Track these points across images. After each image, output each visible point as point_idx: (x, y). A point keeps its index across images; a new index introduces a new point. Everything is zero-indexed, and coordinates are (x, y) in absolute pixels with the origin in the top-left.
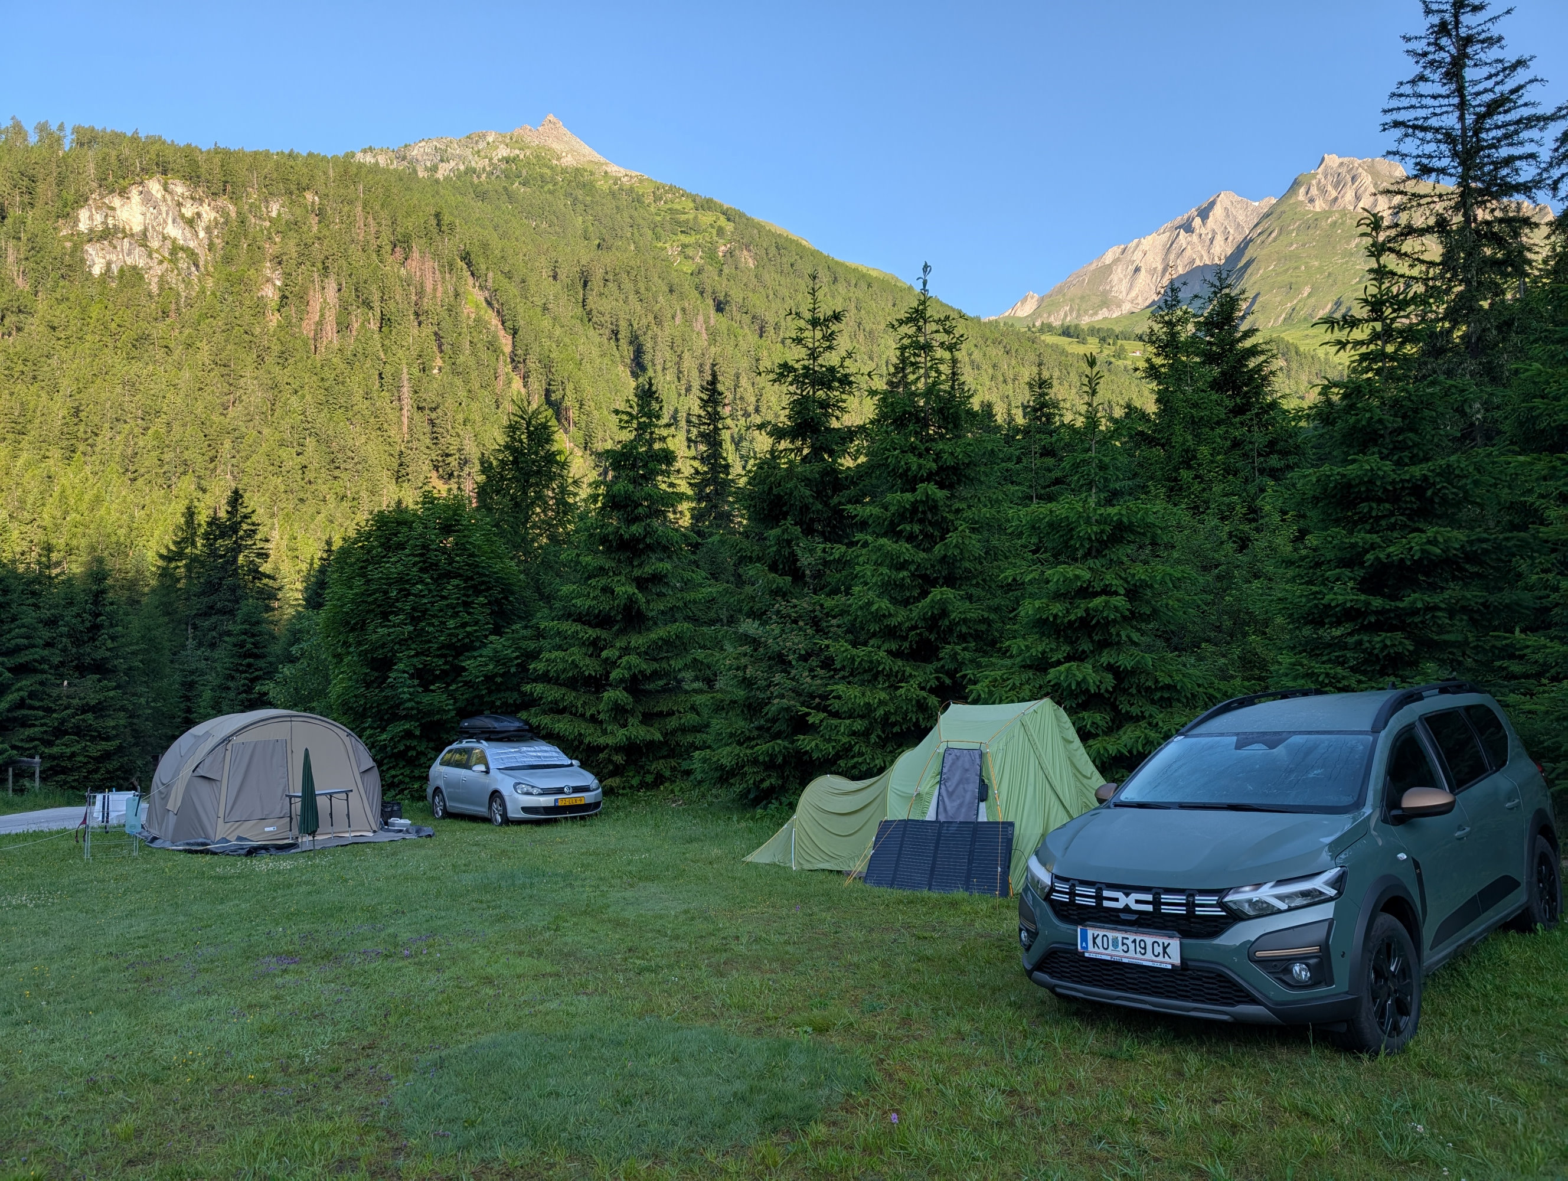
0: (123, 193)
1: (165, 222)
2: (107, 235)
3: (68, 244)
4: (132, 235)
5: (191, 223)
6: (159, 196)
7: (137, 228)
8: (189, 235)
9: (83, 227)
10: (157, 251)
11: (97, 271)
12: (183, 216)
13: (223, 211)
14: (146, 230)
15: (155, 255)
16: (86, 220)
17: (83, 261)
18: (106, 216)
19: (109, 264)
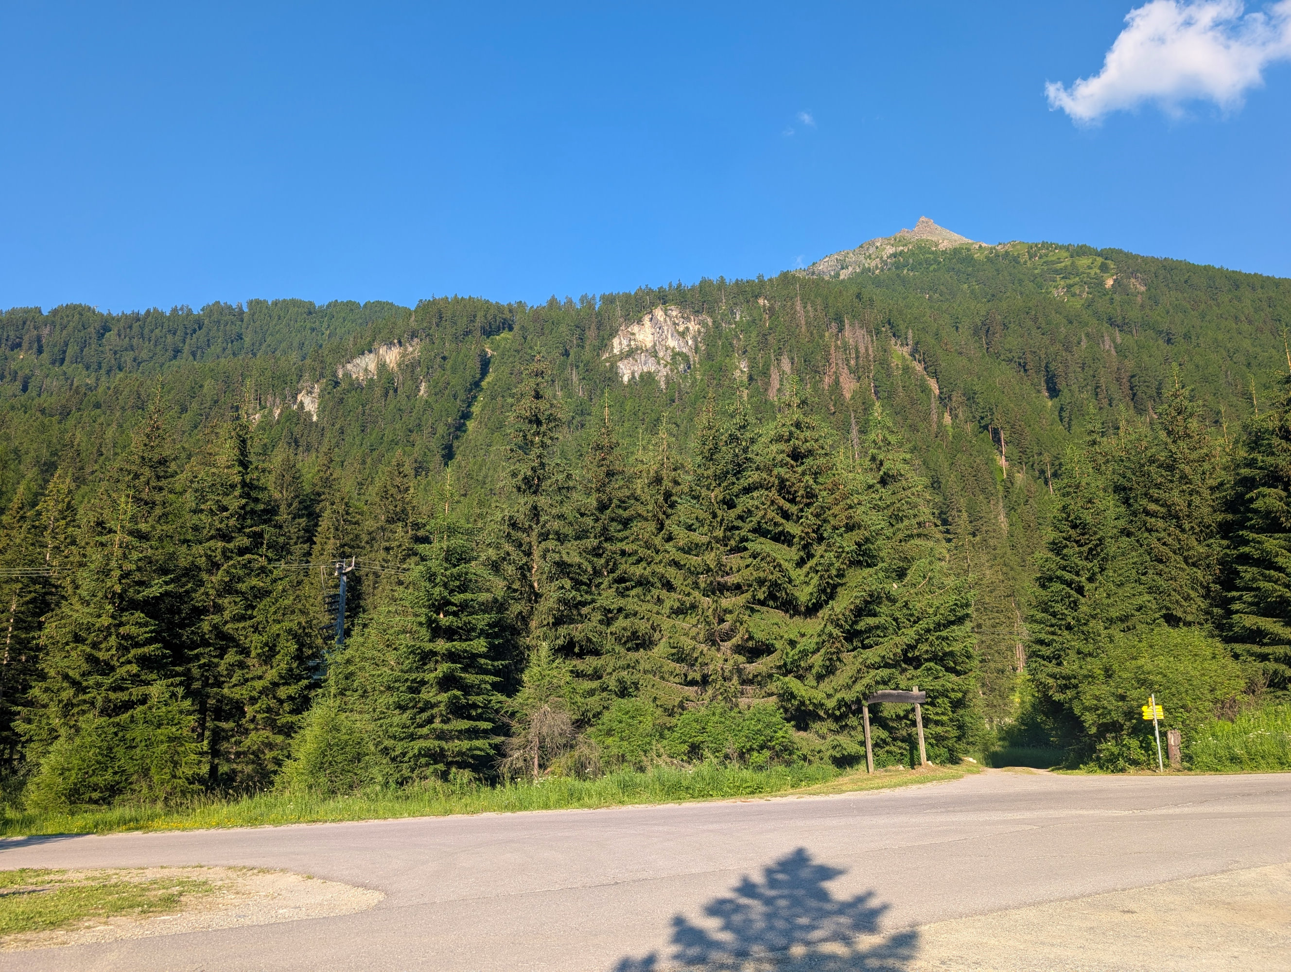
0: (640, 321)
1: (667, 337)
2: (631, 353)
3: (607, 364)
4: (647, 350)
5: (683, 335)
6: (662, 319)
7: (649, 345)
8: (682, 344)
9: (616, 351)
10: (663, 359)
11: (626, 379)
12: (677, 331)
13: (702, 323)
14: (655, 345)
15: (662, 362)
16: (618, 344)
17: (617, 373)
18: (630, 340)
19: (633, 373)
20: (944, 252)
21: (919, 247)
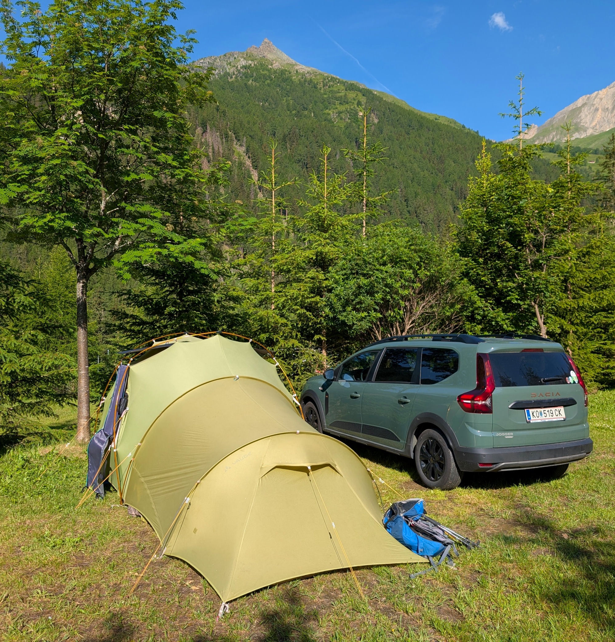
20: (275, 72)
21: (261, 64)
